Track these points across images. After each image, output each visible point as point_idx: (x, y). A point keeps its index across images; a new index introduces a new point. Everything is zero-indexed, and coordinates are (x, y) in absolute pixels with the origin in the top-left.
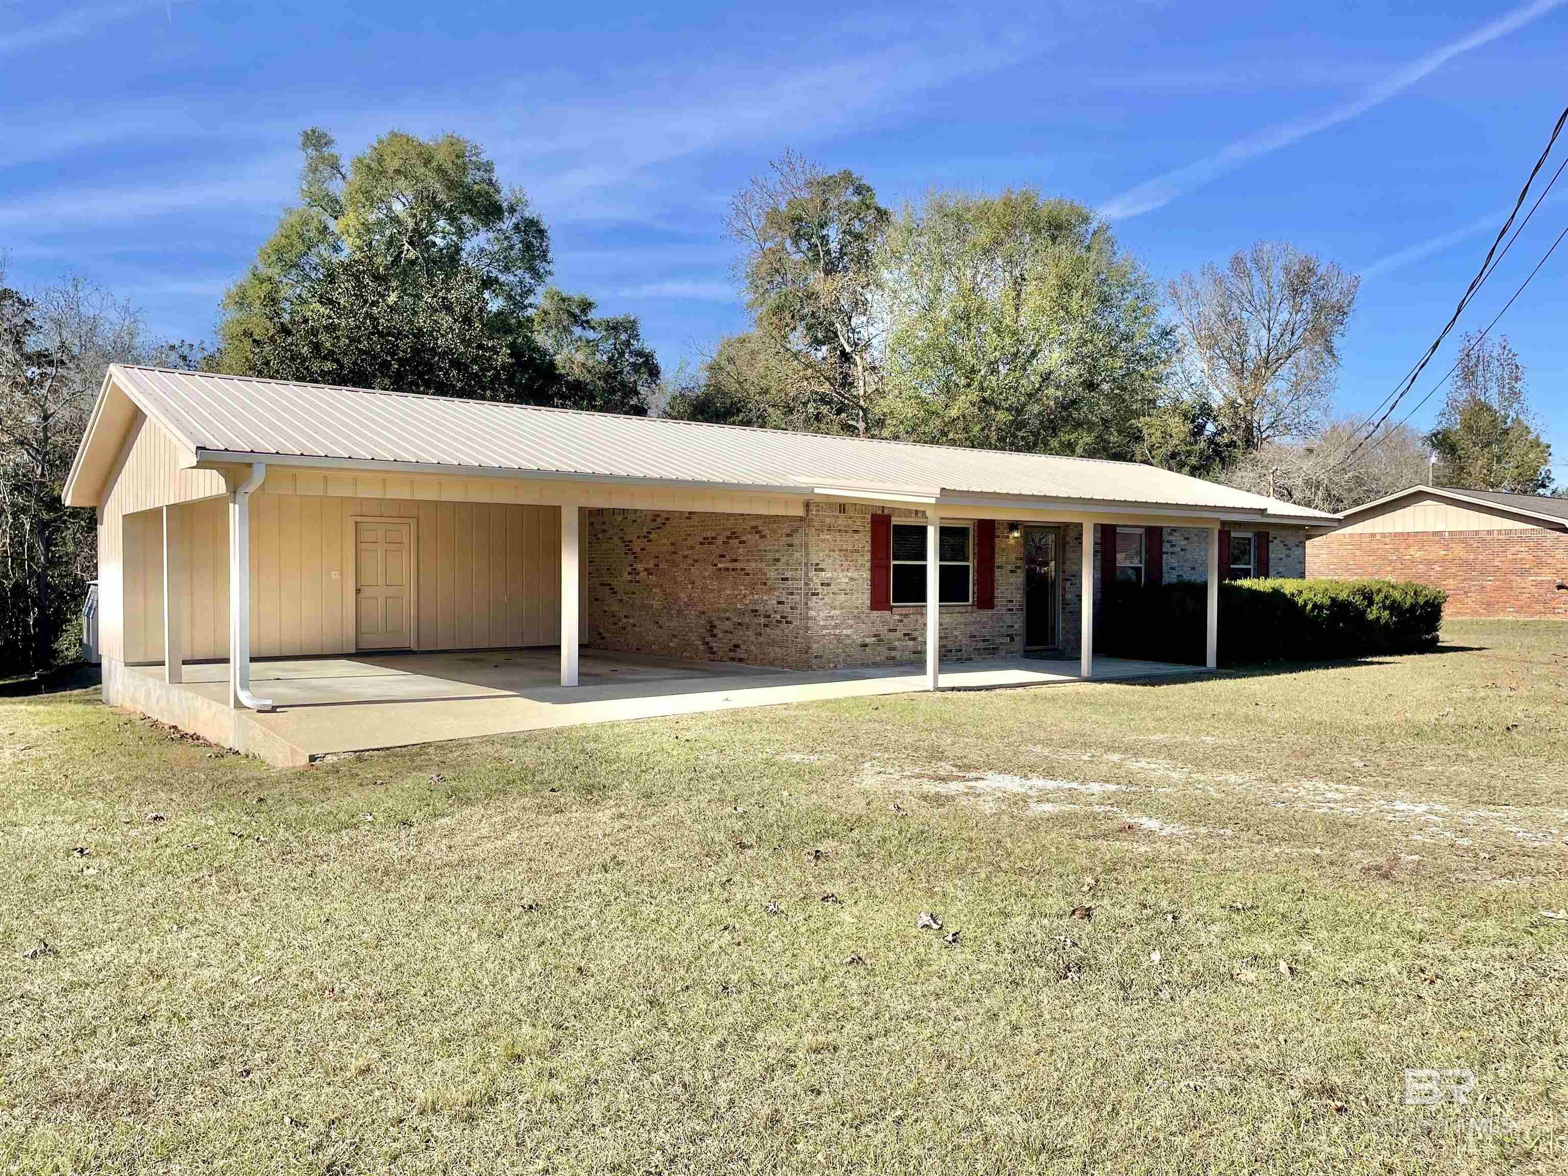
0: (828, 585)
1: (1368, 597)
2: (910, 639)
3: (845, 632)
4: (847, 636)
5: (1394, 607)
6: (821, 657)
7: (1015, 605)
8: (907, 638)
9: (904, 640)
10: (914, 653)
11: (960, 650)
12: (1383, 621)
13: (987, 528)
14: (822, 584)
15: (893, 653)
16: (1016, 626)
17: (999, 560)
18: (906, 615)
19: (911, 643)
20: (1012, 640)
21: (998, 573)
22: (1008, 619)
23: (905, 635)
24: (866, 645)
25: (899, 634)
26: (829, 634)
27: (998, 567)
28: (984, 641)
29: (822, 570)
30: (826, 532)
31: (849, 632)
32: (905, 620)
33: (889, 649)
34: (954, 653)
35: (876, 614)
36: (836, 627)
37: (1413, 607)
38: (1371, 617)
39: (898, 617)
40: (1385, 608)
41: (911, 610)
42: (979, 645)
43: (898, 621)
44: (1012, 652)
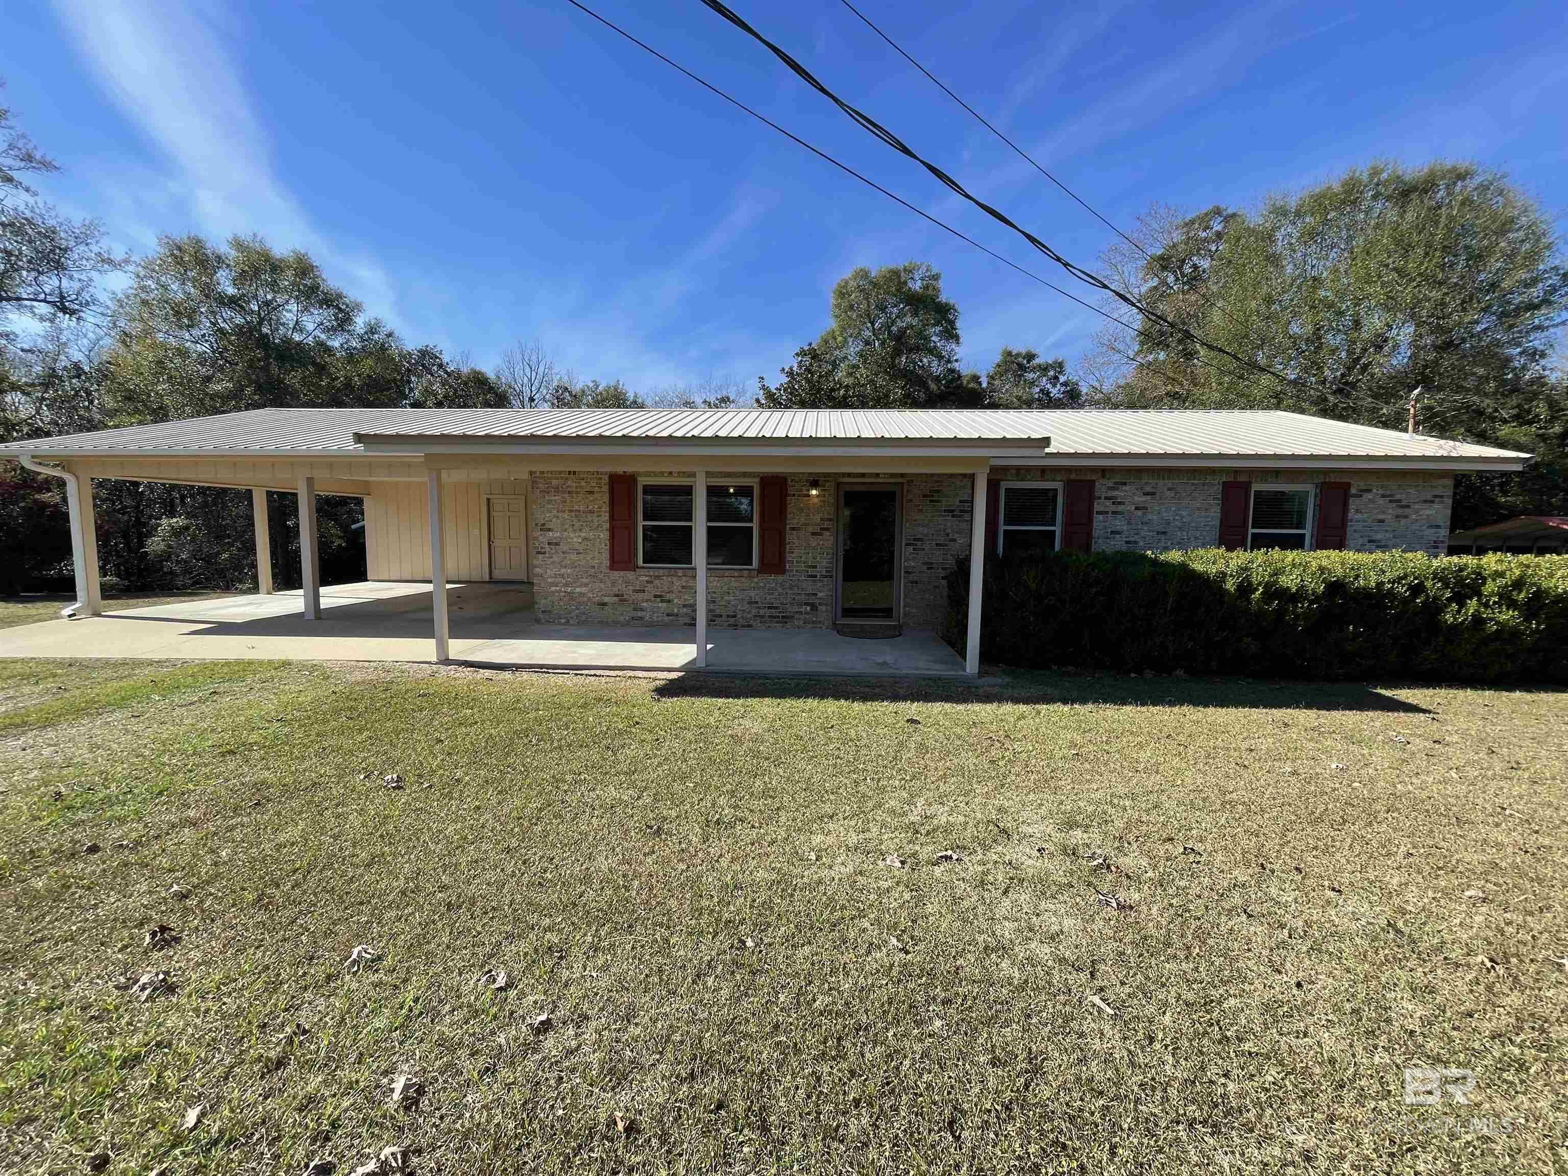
0: (557, 544)
2: (662, 601)
3: (578, 590)
4: (582, 594)
6: (550, 611)
7: (821, 570)
8: (658, 600)
10: (668, 615)
13: (776, 485)
14: (549, 544)
15: (640, 614)
16: (820, 595)
17: (794, 521)
18: (658, 577)
19: (665, 605)
20: (814, 607)
21: (791, 536)
22: (809, 586)
23: (656, 596)
24: (604, 604)
25: (646, 596)
26: (560, 591)
27: (792, 529)
28: (769, 608)
29: (549, 530)
30: (553, 494)
31: (584, 590)
32: (656, 581)
33: (635, 609)
34: (724, 618)
35: (616, 573)
36: (567, 584)
39: (647, 578)
41: (673, 572)
42: (762, 612)
43: (648, 582)
44: (813, 622)
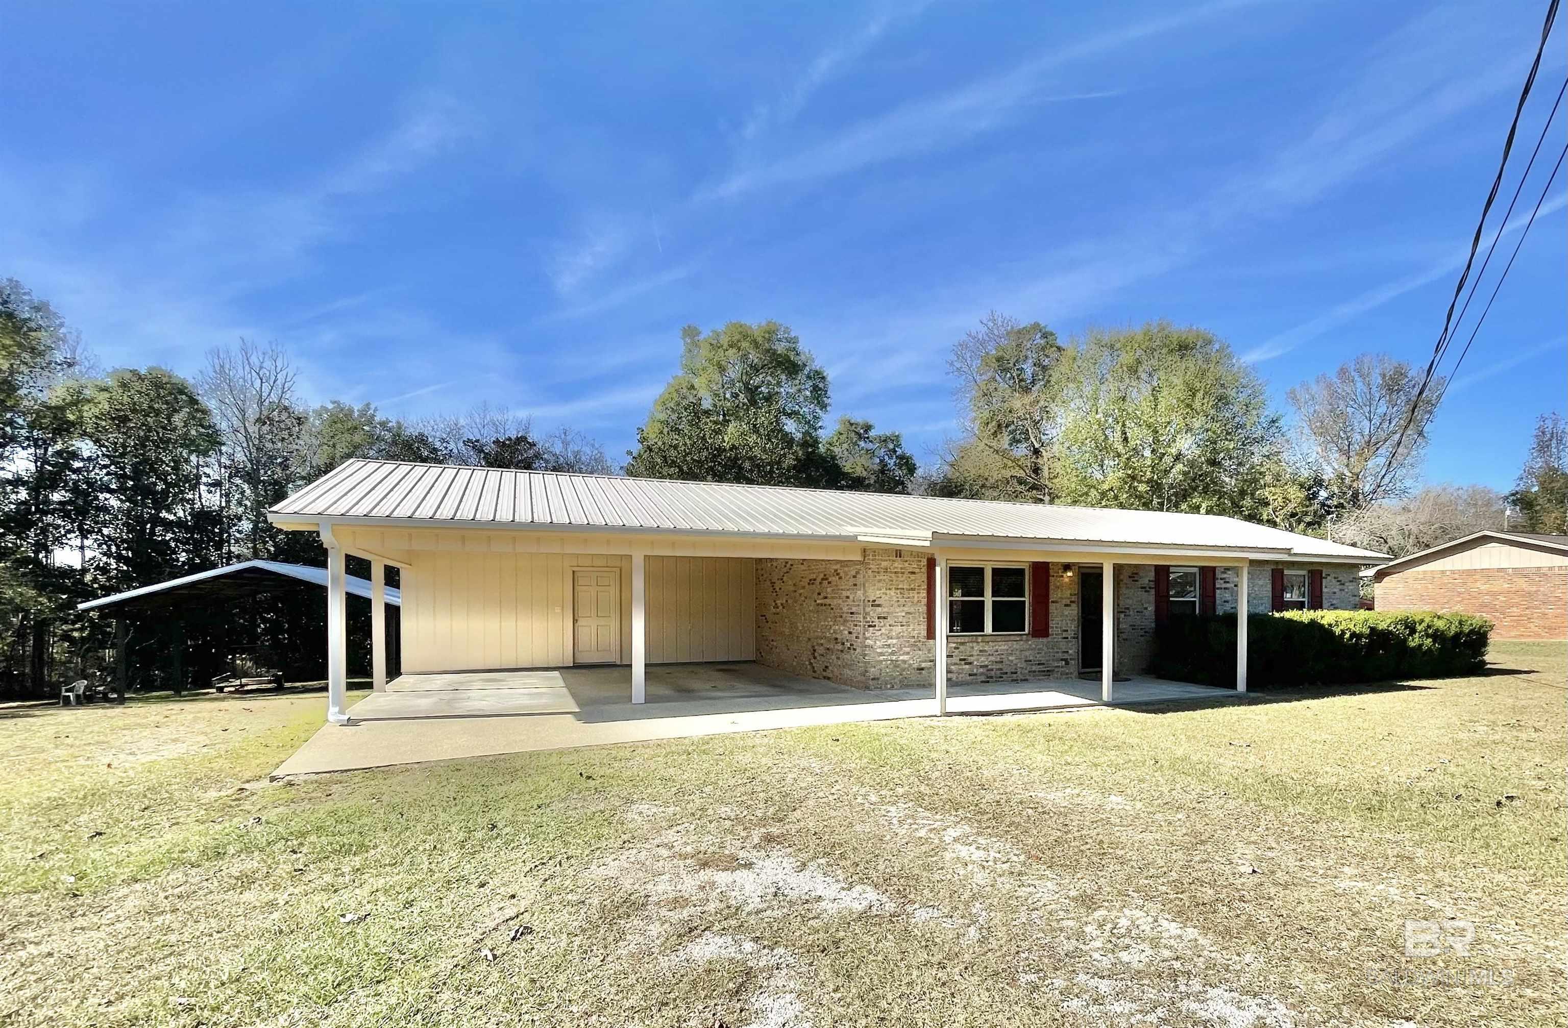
0: (884, 618)
1: (1411, 627)
2: (966, 664)
3: (901, 658)
4: (904, 662)
5: (1437, 636)
6: (878, 679)
7: (1070, 634)
8: (963, 662)
9: (961, 664)
10: (970, 675)
11: (1016, 673)
12: (1425, 648)
13: (1042, 570)
14: (879, 618)
16: (1070, 652)
17: (1053, 596)
18: (963, 644)
19: (967, 666)
20: (1067, 663)
21: (1052, 607)
22: (1063, 645)
23: (961, 660)
24: (922, 669)
26: (886, 660)
27: (1053, 602)
28: (1038, 665)
29: (879, 606)
30: (882, 574)
31: (905, 657)
32: (961, 647)
34: (1008, 675)
35: (931, 642)
36: (893, 653)
37: (1457, 636)
38: (1412, 644)
39: (954, 645)
40: (1428, 636)
41: (967, 639)
42: (1034, 668)
43: (955, 648)
44: (1067, 674)
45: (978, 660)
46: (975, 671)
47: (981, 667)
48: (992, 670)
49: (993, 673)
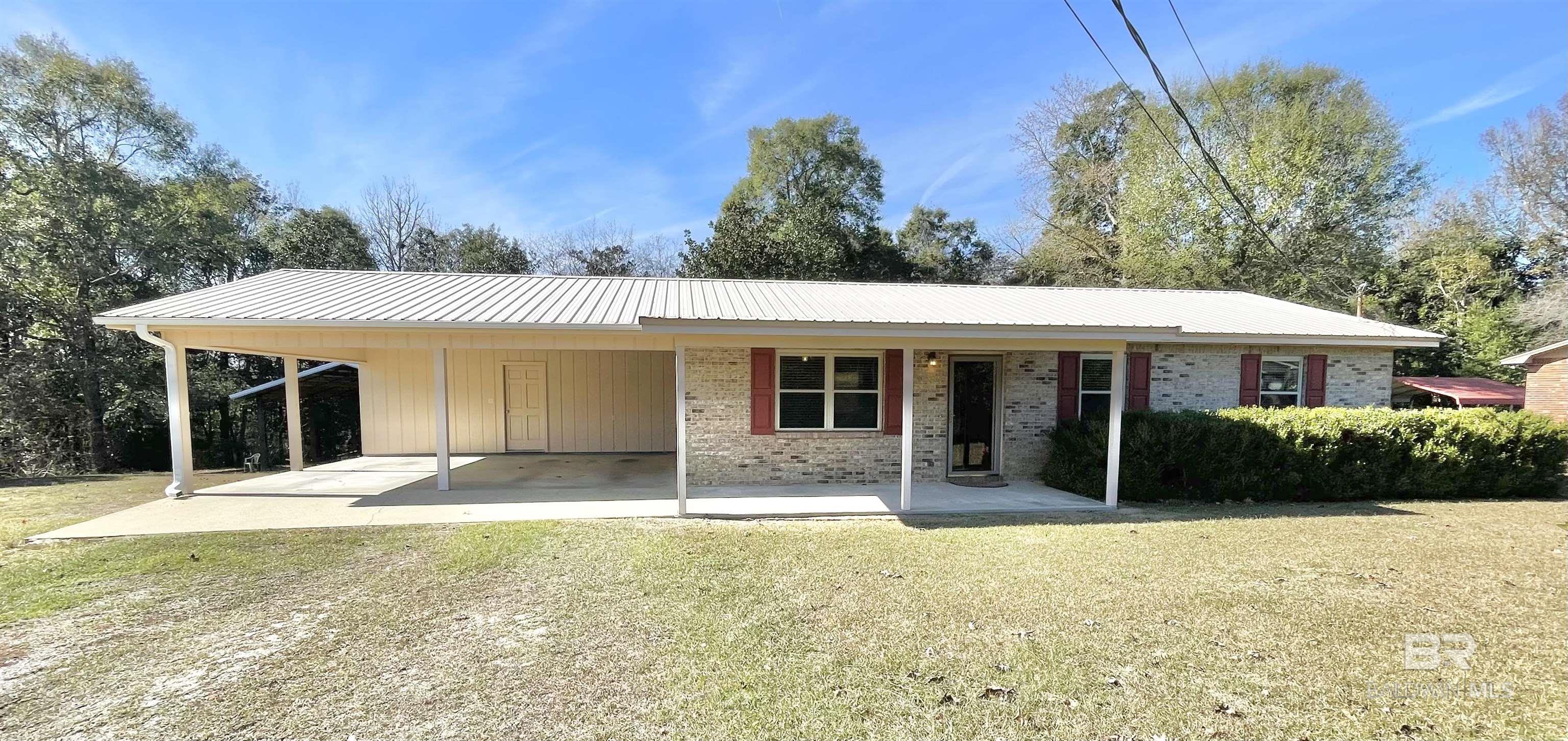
0: (701, 411)
2: (798, 462)
3: (720, 453)
4: (724, 457)
7: (936, 431)
8: (795, 460)
9: (792, 462)
10: (804, 474)
11: (863, 473)
13: (895, 357)
14: (694, 411)
15: (778, 474)
16: (936, 452)
18: (794, 440)
19: (801, 465)
20: (931, 463)
22: (926, 444)
23: (792, 457)
24: (746, 466)
25: (784, 457)
26: (703, 455)
28: (893, 465)
29: (694, 398)
30: (698, 364)
31: (726, 453)
32: (793, 444)
33: (773, 470)
34: (854, 475)
35: (756, 437)
36: (710, 449)
39: (784, 441)
41: (799, 435)
42: (887, 469)
43: (785, 445)
44: (930, 476)
45: (813, 458)
46: (811, 470)
47: (818, 465)
48: (832, 469)
49: (833, 473)
